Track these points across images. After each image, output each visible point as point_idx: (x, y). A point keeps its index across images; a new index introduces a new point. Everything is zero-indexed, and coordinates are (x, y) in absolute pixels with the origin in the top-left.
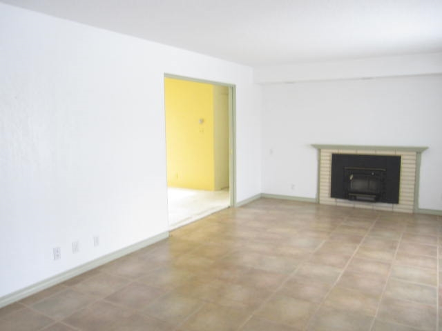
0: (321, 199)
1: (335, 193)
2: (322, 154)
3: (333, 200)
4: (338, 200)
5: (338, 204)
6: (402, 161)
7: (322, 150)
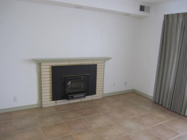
0: (43, 103)
1: (55, 97)
2: (42, 67)
3: (54, 102)
4: (58, 101)
5: (58, 104)
6: (98, 67)
7: (42, 64)
